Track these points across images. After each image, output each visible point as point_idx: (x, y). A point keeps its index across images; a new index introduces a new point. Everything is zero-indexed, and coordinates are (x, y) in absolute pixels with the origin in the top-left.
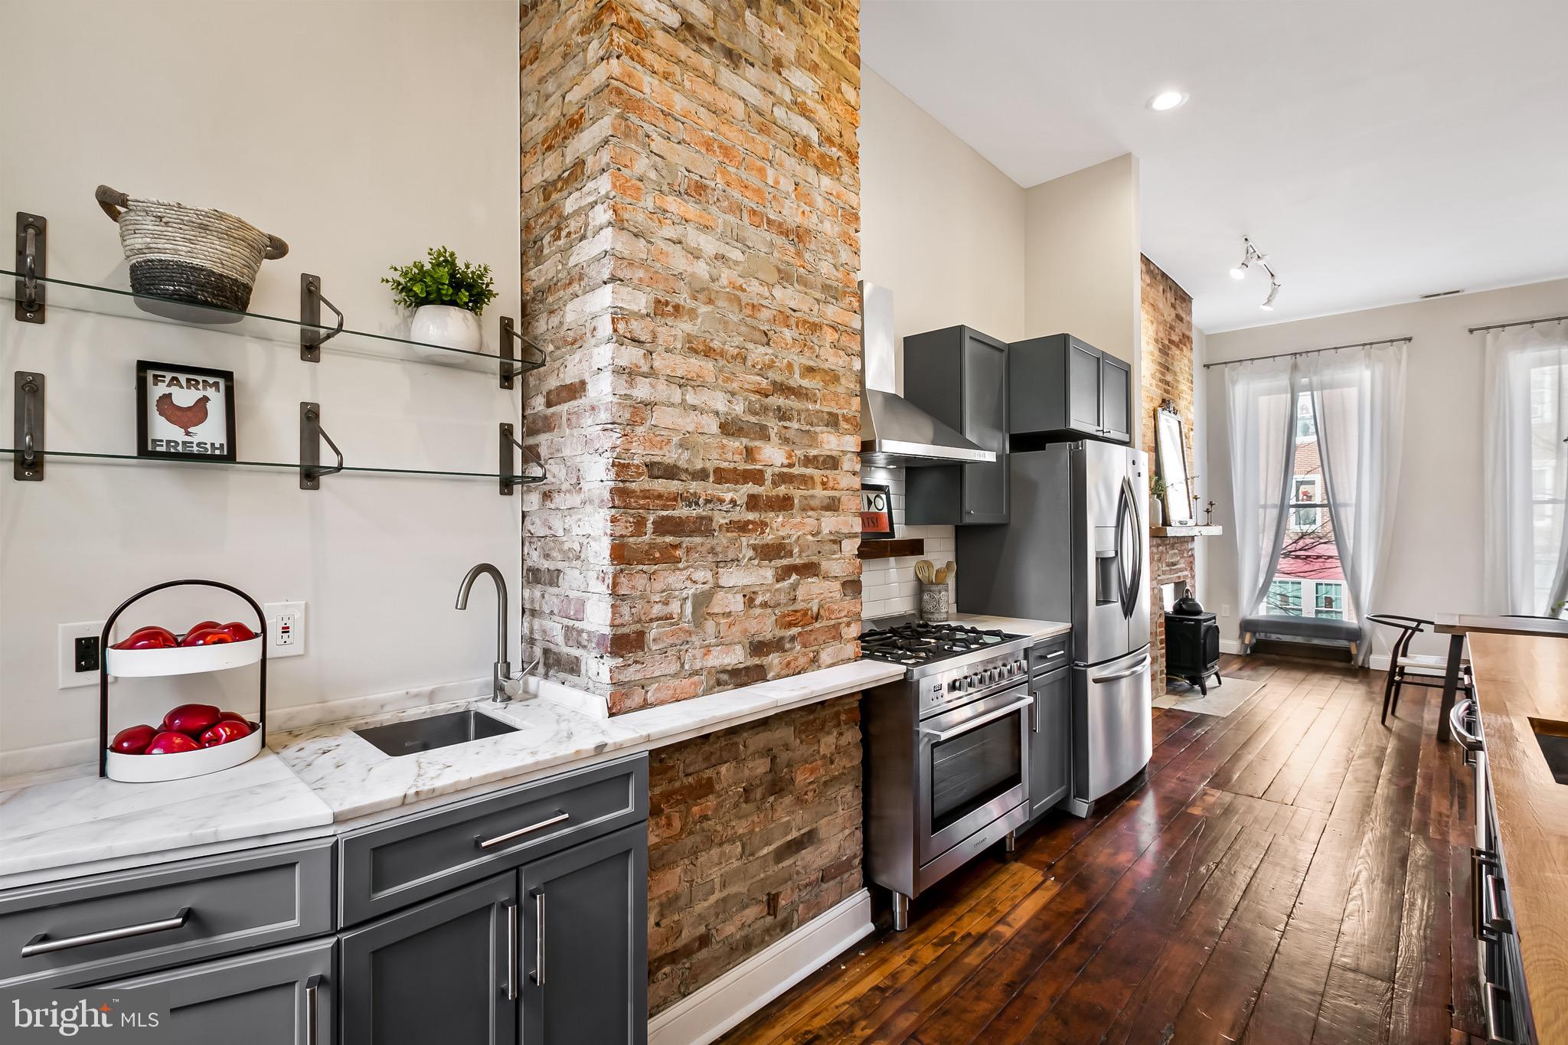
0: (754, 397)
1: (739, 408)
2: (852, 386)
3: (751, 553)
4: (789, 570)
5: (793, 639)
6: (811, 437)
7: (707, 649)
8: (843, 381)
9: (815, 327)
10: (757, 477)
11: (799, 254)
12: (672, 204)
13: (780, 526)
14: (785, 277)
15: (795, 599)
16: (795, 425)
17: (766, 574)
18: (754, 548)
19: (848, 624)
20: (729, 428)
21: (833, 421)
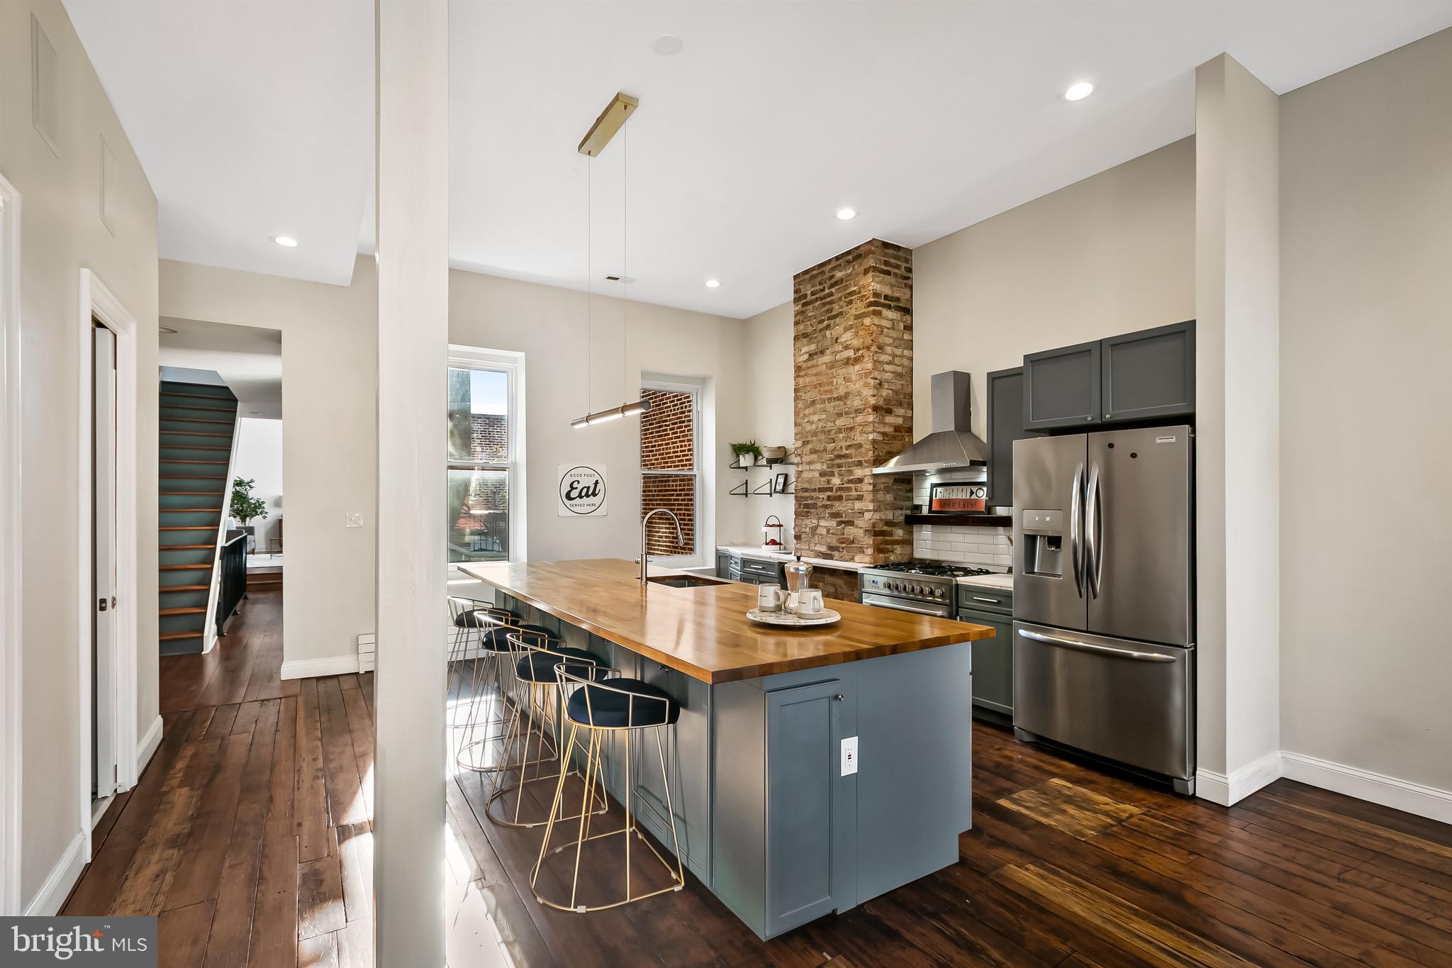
0: (829, 462)
1: (825, 467)
2: (868, 447)
3: (828, 516)
4: (841, 523)
5: (843, 548)
6: (850, 472)
7: (816, 544)
8: (864, 446)
9: (851, 429)
10: (831, 489)
11: (845, 404)
12: (807, 412)
13: (838, 507)
14: (840, 415)
15: (844, 533)
16: (844, 469)
17: (833, 523)
18: (829, 514)
19: (867, 548)
20: (822, 474)
21: (860, 464)
